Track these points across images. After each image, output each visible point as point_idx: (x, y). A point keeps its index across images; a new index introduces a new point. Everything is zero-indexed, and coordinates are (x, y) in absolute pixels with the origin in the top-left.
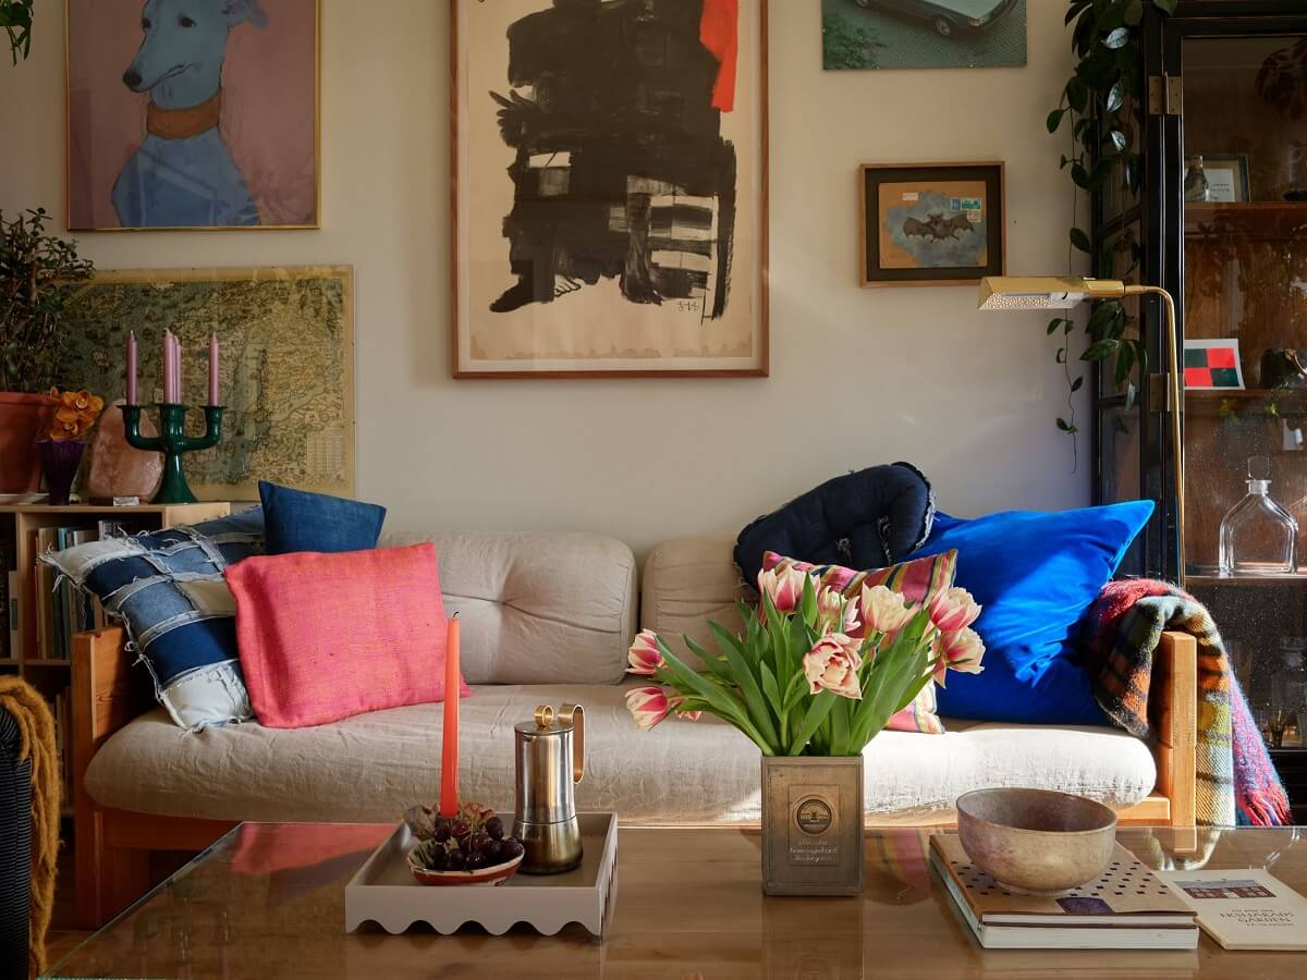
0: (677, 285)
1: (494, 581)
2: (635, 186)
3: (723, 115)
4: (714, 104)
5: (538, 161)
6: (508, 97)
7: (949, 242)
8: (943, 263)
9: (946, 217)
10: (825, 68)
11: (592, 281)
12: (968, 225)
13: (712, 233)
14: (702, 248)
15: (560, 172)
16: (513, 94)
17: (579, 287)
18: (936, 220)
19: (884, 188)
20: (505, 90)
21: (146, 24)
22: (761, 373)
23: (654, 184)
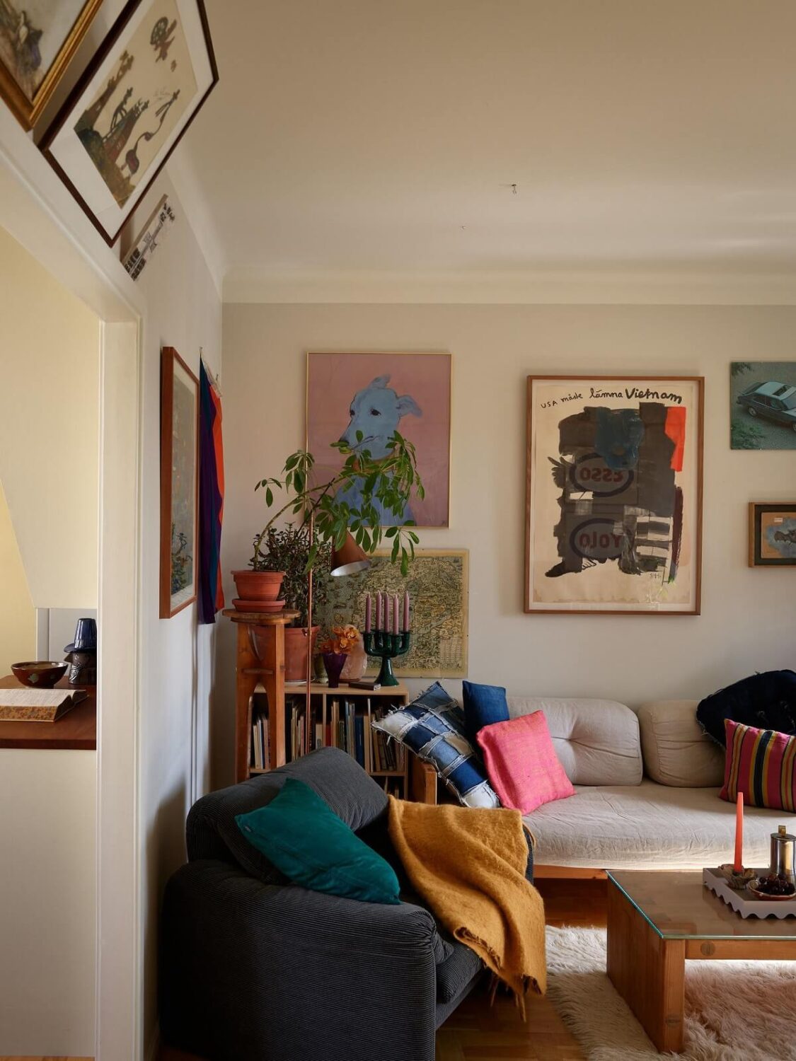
0: (650, 564)
2: (629, 511)
3: (676, 473)
4: (672, 467)
5: (575, 496)
6: (559, 461)
10: (732, 448)
11: (602, 561)
13: (669, 537)
14: (663, 545)
15: (587, 502)
16: (562, 459)
17: (595, 564)
18: (792, 533)
19: (764, 516)
20: (557, 456)
21: (352, 413)
22: (696, 612)
23: (639, 510)
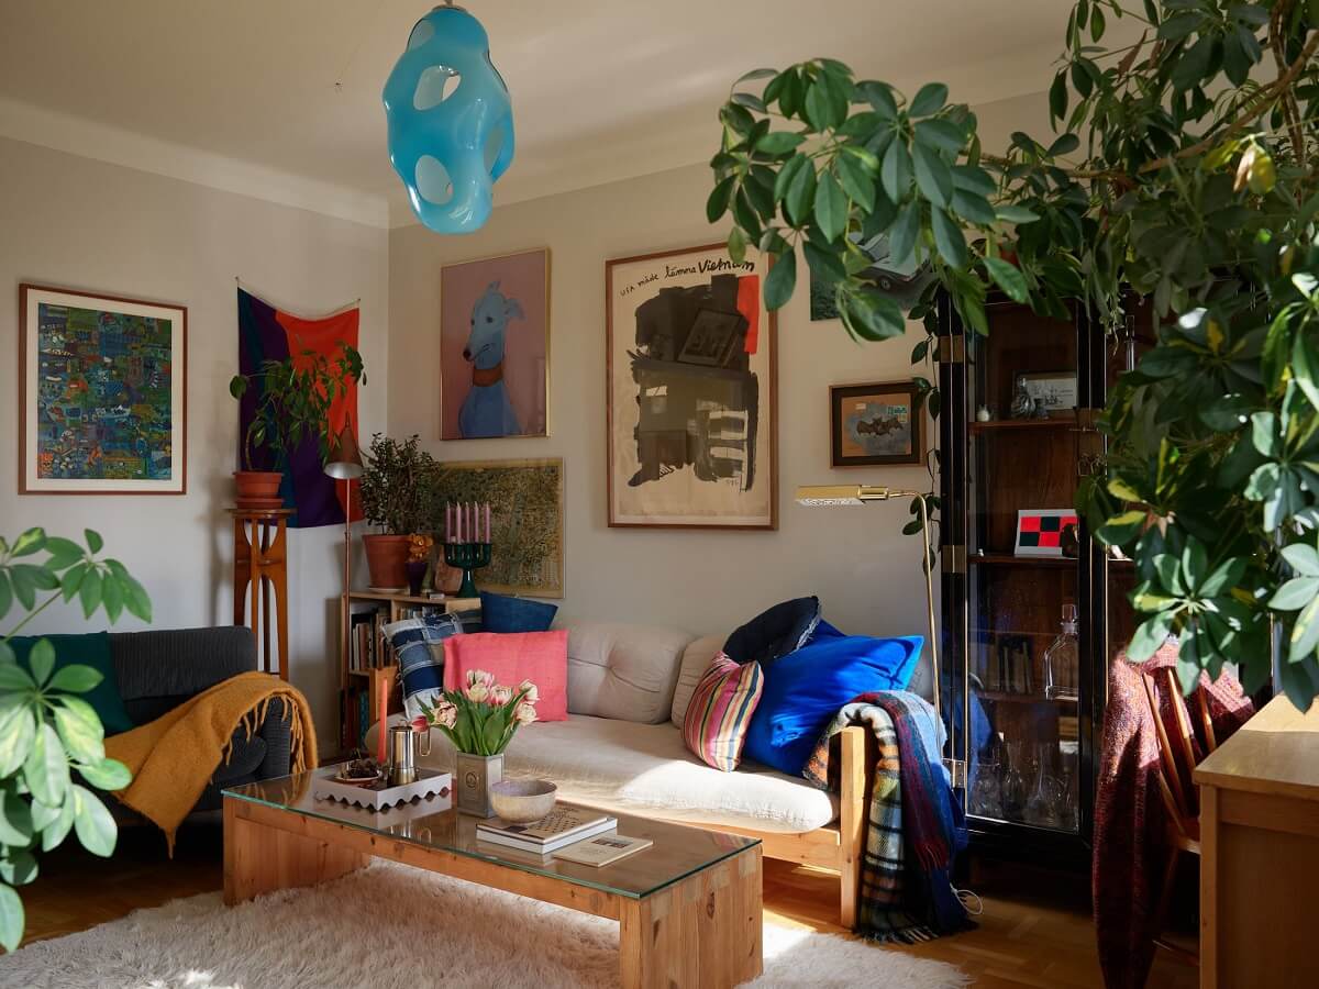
0: (725, 469)
1: (603, 652)
2: (702, 405)
3: (751, 357)
4: (746, 349)
5: (651, 392)
6: (635, 353)
7: (887, 437)
8: (883, 452)
9: (884, 420)
10: (812, 319)
11: (680, 467)
12: (898, 425)
13: (744, 435)
14: (737, 445)
15: (661, 399)
16: (638, 351)
17: (673, 471)
18: (877, 422)
19: (845, 402)
20: (634, 348)
21: (473, 322)
22: (771, 528)
23: (712, 404)
